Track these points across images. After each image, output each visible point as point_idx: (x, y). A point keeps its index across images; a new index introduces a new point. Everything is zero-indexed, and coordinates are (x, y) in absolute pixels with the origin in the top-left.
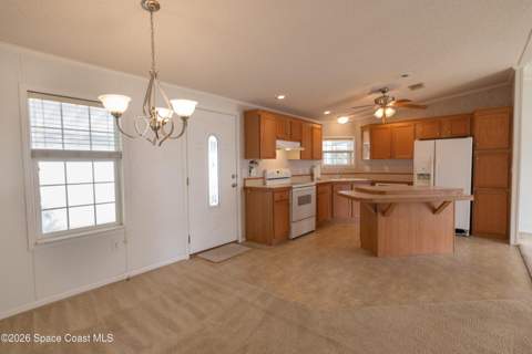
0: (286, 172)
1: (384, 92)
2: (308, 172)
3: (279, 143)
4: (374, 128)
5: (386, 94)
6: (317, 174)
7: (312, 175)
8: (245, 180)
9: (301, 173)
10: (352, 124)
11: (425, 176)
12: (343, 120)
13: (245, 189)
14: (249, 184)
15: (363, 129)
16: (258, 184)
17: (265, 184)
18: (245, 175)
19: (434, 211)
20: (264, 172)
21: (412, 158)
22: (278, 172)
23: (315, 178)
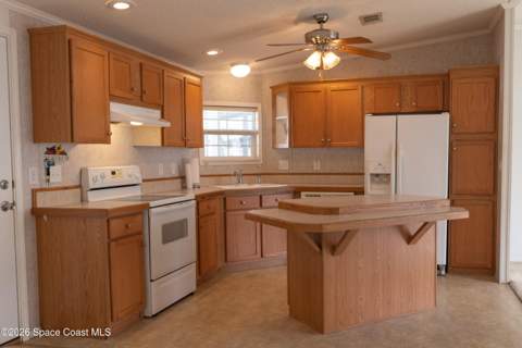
0: (130, 173)
1: (321, 22)
2: (174, 172)
3: (116, 108)
4: (296, 90)
5: (325, 26)
6: (193, 176)
7: (183, 178)
8: (34, 192)
9: (161, 174)
10: (256, 79)
11: (382, 178)
12: (241, 71)
13: (36, 213)
14: (45, 201)
15: (276, 90)
16: (67, 201)
17: (83, 199)
18: (36, 183)
19: (410, 239)
20: (82, 173)
21: (361, 146)
22: (113, 173)
23: (190, 185)
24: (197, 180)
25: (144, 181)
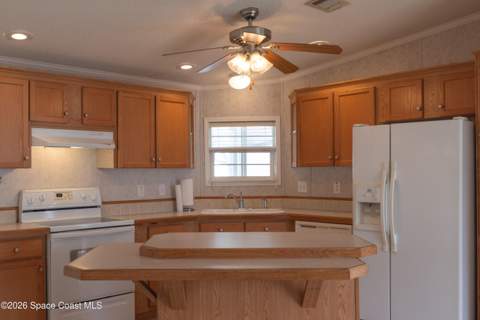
0: (85, 195)
2: (163, 193)
4: (303, 98)
9: (141, 196)
19: (300, 296)
20: (19, 195)
22: (59, 195)
23: (180, 208)
24: (190, 202)
25: (104, 203)
